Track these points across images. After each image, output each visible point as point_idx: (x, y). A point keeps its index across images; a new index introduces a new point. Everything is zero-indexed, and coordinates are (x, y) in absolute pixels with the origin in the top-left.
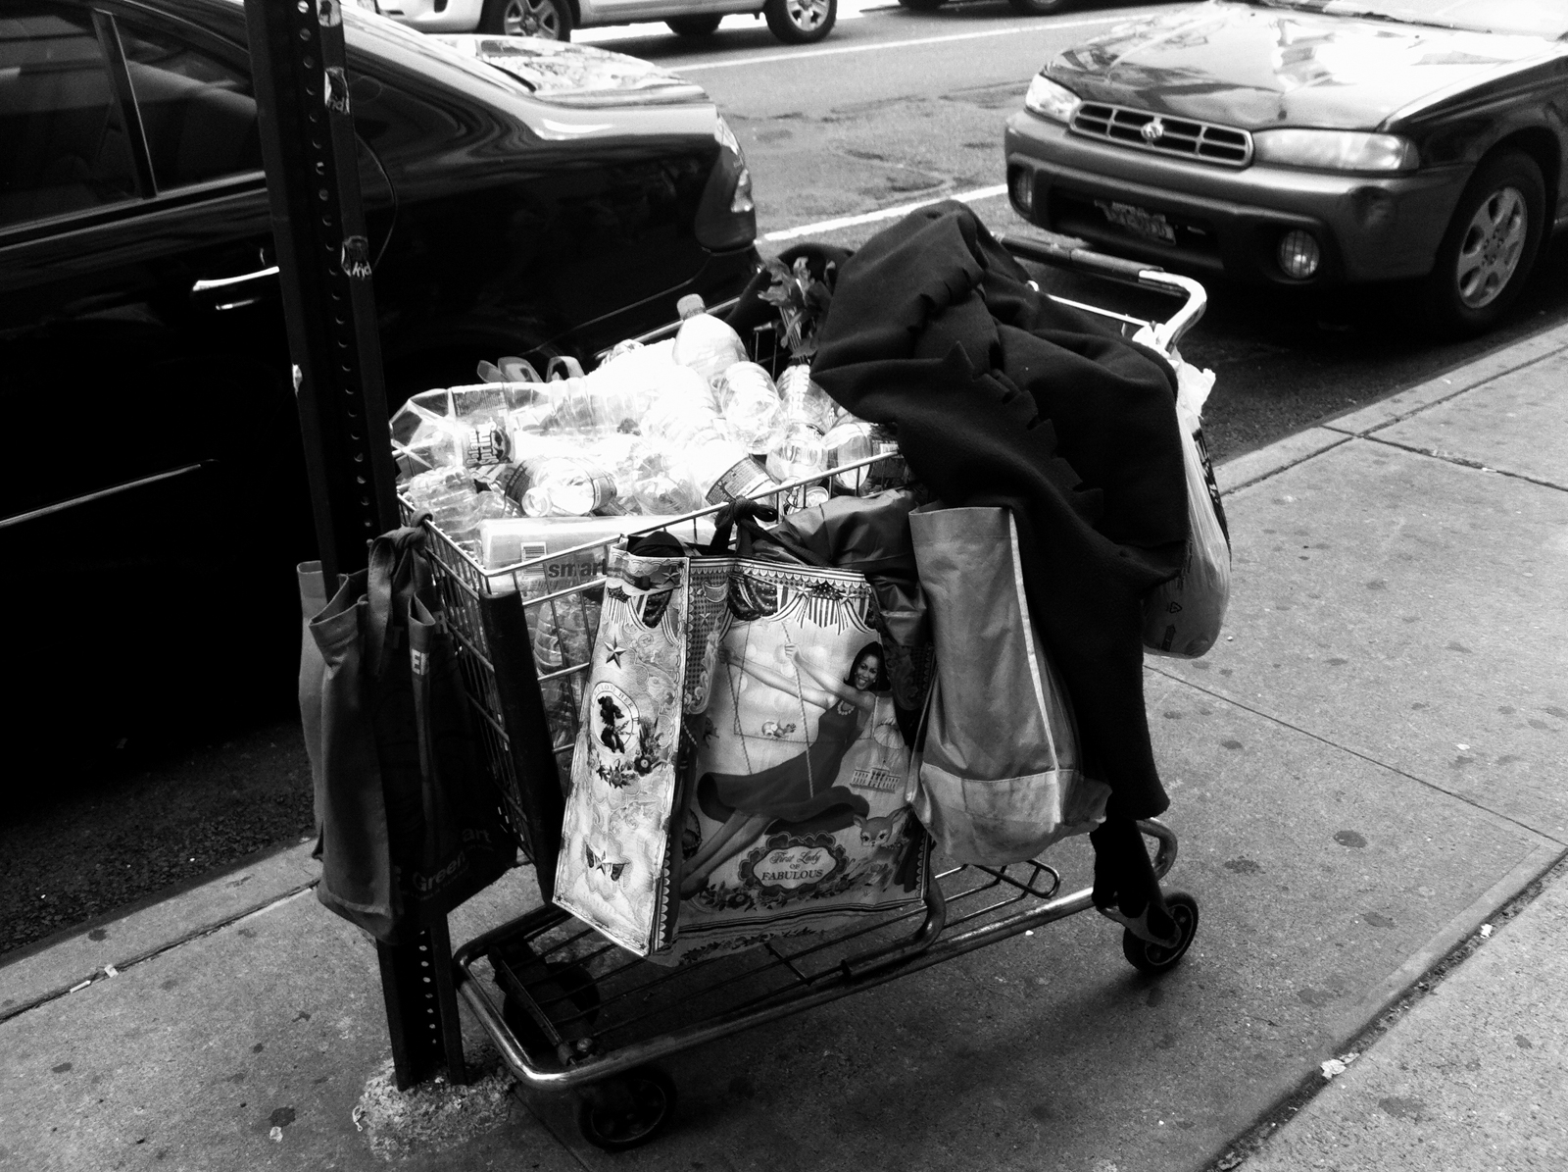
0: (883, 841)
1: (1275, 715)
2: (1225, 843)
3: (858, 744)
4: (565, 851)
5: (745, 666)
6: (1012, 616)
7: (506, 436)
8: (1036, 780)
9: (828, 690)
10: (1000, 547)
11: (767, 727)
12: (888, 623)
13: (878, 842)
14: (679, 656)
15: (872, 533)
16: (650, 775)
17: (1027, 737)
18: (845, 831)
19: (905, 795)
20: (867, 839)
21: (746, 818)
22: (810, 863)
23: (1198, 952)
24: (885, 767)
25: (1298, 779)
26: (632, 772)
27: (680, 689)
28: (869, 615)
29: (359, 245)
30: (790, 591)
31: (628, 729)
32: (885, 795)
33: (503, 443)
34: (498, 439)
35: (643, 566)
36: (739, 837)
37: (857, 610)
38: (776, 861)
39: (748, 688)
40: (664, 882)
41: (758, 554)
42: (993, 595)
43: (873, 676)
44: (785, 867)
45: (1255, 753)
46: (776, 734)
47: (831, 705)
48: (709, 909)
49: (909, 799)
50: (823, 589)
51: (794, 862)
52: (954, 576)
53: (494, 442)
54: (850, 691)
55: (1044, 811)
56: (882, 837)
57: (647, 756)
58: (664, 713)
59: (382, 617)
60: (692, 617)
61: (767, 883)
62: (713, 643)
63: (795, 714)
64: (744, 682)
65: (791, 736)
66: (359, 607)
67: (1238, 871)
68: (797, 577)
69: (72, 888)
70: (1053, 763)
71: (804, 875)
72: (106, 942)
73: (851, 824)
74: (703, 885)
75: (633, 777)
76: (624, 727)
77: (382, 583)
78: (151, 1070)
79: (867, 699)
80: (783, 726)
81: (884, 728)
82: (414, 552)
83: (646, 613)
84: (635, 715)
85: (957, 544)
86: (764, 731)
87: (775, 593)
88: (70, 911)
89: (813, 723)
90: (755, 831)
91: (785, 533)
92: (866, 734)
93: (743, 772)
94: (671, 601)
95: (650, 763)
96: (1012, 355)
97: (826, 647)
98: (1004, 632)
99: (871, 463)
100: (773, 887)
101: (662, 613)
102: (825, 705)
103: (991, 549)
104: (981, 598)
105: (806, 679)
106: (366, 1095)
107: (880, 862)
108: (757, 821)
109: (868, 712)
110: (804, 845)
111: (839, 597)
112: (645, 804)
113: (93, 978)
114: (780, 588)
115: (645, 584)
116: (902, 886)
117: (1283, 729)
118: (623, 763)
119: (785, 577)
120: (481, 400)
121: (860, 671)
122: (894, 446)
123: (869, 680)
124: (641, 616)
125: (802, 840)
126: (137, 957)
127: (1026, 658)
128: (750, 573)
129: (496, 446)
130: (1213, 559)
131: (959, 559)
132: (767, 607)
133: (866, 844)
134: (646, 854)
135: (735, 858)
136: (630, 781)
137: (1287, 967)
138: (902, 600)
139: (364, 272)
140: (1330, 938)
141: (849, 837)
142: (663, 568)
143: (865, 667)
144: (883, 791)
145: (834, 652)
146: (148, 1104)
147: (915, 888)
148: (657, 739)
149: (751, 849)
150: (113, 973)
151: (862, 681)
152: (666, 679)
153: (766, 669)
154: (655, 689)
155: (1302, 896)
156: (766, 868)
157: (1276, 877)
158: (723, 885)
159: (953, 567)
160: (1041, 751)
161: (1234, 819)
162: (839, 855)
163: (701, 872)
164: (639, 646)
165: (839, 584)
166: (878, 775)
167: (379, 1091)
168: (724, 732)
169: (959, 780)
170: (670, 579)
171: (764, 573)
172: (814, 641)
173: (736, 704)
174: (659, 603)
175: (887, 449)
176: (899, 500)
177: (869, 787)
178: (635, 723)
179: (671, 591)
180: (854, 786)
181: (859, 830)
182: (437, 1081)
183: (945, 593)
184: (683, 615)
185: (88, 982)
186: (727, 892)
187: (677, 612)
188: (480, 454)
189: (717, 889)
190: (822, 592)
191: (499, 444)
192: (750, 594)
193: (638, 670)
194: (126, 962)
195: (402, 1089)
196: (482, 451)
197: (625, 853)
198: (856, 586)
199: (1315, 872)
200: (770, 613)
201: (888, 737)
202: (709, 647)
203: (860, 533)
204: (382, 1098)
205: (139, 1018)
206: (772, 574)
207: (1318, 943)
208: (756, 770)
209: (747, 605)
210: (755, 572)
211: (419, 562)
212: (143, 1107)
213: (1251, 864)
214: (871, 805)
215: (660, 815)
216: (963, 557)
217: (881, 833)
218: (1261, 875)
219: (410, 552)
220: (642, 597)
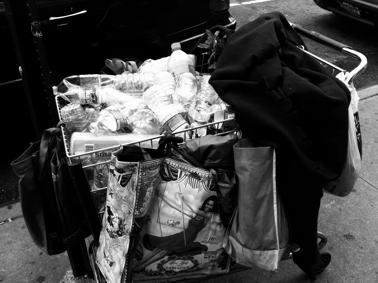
0: (212, 258)
1: (368, 181)
2: (345, 228)
3: (204, 229)
4: (100, 248)
5: (164, 198)
6: (269, 189)
7: (96, 96)
8: (270, 252)
9: (193, 211)
10: (268, 163)
11: (169, 221)
12: (220, 188)
13: (211, 259)
14: (133, 198)
15: (218, 153)
16: (122, 237)
17: (269, 237)
18: (198, 255)
19: (222, 245)
20: (206, 258)
21: (160, 250)
22: (184, 264)
23: (329, 268)
24: (215, 236)
25: (372, 206)
26: (116, 234)
27: (133, 210)
28: (211, 186)
29: (37, 25)
30: (183, 172)
31: (115, 220)
32: (214, 245)
33: (94, 98)
34: (93, 96)
35: (121, 165)
36: (157, 256)
37: (206, 184)
38: (171, 264)
39: (164, 207)
40: (125, 274)
41: (173, 157)
42: (262, 182)
43: (211, 207)
44: (175, 265)
45: (360, 195)
46: (172, 224)
47: (194, 217)
48: (146, 276)
49: (223, 246)
50: (195, 175)
51: (178, 264)
52: (247, 174)
53: (91, 97)
54: (202, 212)
55: (271, 264)
56: (212, 257)
57: (121, 230)
58: (127, 217)
59: (43, 159)
60: (140, 184)
61: (167, 270)
62: (150, 191)
63: (179, 218)
64: (163, 204)
65: (178, 226)
66: (32, 157)
67: (347, 239)
68: (186, 168)
69: (11, 189)
70: (277, 247)
71: (182, 268)
72: (11, 210)
73: (201, 253)
74: (143, 270)
75: (116, 236)
76: (113, 219)
77: (45, 147)
78: (10, 256)
79: (209, 215)
80: (175, 222)
81: (215, 224)
82: (57, 137)
83: (121, 182)
84: (117, 216)
85: (250, 162)
86: (168, 223)
87: (177, 172)
88: (9, 196)
89: (186, 222)
90: (163, 254)
91: (185, 149)
92: (208, 226)
93: (159, 235)
94: (132, 178)
95: (122, 233)
96: (286, 82)
97: (194, 196)
98: (265, 196)
99: (223, 122)
100: (170, 271)
101: (128, 182)
102: (191, 217)
103: (264, 163)
104: (257, 183)
105: (185, 206)
106: (66, 276)
107: (212, 264)
108: (164, 252)
109: (209, 219)
110: (182, 259)
111: (200, 179)
112: (120, 246)
113: (5, 221)
114: (179, 171)
115: (121, 171)
116: (221, 268)
117: (371, 187)
118: (113, 230)
119: (181, 167)
120: (90, 81)
121: (206, 205)
122: (233, 115)
123: (210, 208)
124: (119, 182)
125: (181, 258)
126: (18, 216)
127: (273, 205)
128: (169, 163)
129: (92, 99)
130: (355, 165)
131: (249, 168)
132: (174, 177)
133: (206, 259)
134: (120, 262)
135: (156, 262)
136: (115, 237)
137: (358, 278)
138: (227, 179)
139: (39, 35)
140: (374, 269)
141: (200, 258)
142: (128, 166)
143: (209, 204)
144: (214, 243)
145: (196, 198)
146: (7, 268)
147: (225, 269)
148: (124, 226)
149: (162, 260)
150: (10, 221)
151: (207, 209)
152: (128, 206)
153: (171, 201)
154: (124, 208)
155: (367, 252)
156: (167, 266)
157: (360, 243)
158: (151, 270)
159: (247, 171)
160: (274, 242)
161: (349, 218)
162: (196, 263)
163: (143, 266)
164: (118, 193)
165: (200, 174)
166: (212, 239)
167: (69, 275)
168: (154, 221)
169: (241, 247)
170: (131, 170)
171: (174, 164)
172: (190, 193)
173: (159, 211)
174: (127, 178)
175: (231, 117)
176: (230, 140)
177: (208, 242)
178: (117, 219)
179: (132, 174)
180: (203, 242)
181: (204, 255)
182: (85, 276)
183: (243, 179)
184: (136, 184)
185: (3, 223)
186: (153, 272)
187: (134, 182)
188: (86, 101)
189: (149, 271)
190: (194, 176)
191: (93, 98)
192: (168, 171)
193: (118, 201)
194: (15, 217)
195: (75, 276)
196: (87, 100)
197: (113, 259)
198: (207, 176)
199: (373, 243)
200: (175, 180)
201: (216, 227)
202: (148, 193)
203: (213, 152)
204: (69, 279)
205: (12, 238)
206: (177, 165)
207: (369, 270)
208: (164, 236)
209: (166, 175)
210: (171, 163)
211: (58, 140)
212: (5, 269)
213: (352, 236)
214: (209, 248)
215: (124, 252)
216: (252, 167)
217: (212, 256)
218: (355, 241)
219: (55, 136)
220: (120, 176)
